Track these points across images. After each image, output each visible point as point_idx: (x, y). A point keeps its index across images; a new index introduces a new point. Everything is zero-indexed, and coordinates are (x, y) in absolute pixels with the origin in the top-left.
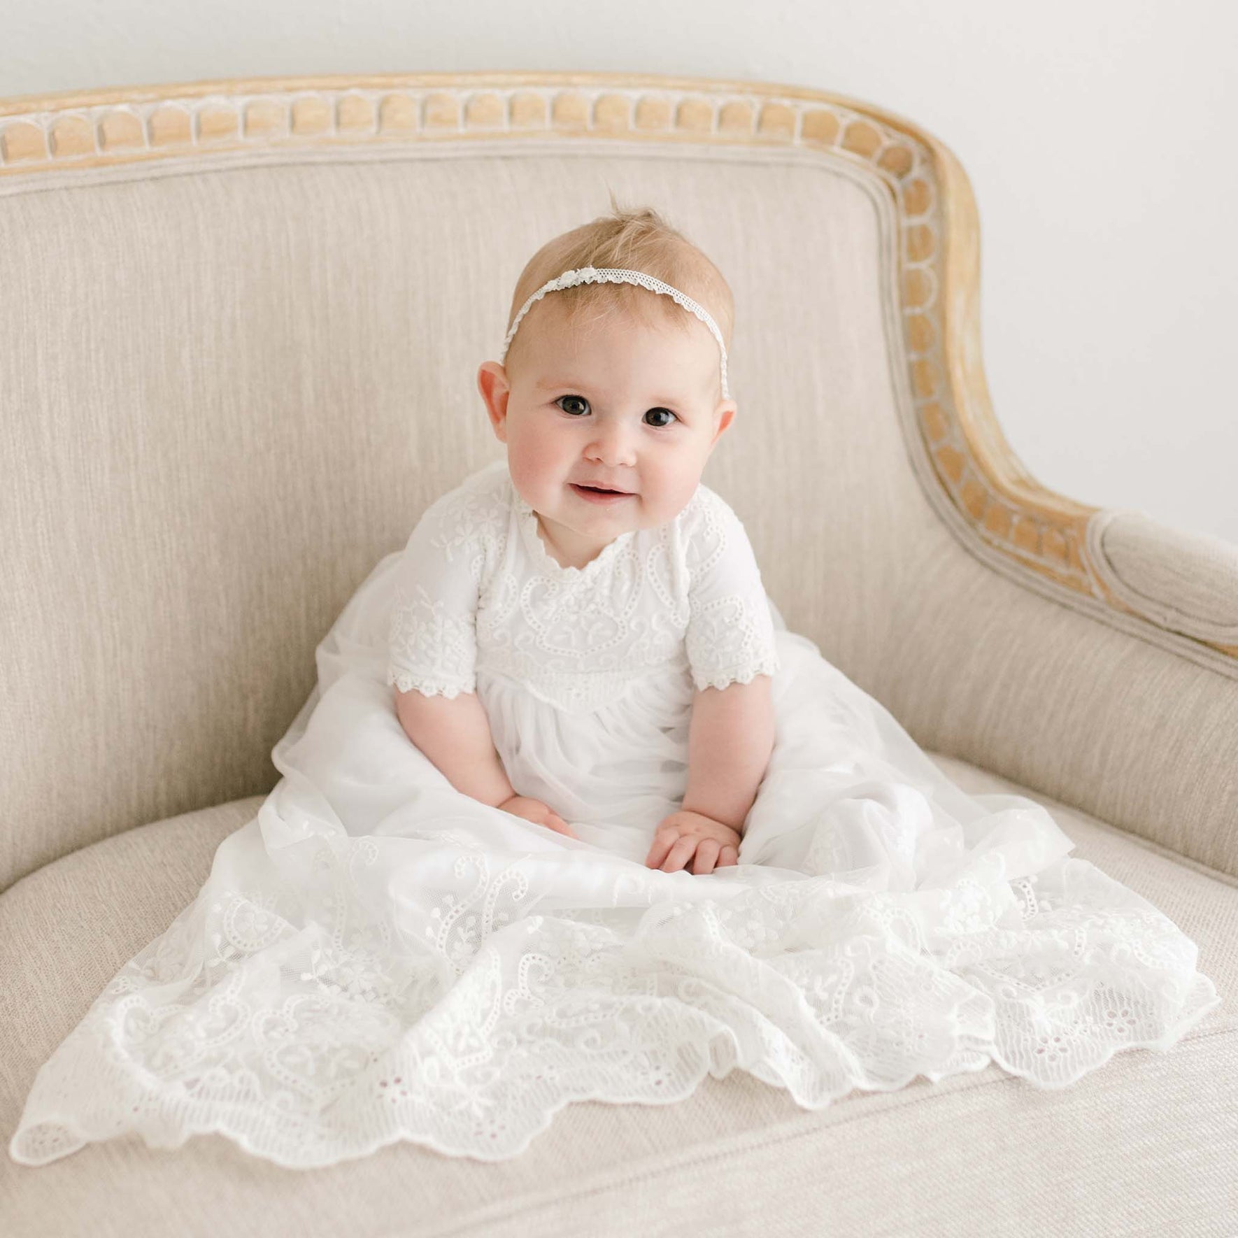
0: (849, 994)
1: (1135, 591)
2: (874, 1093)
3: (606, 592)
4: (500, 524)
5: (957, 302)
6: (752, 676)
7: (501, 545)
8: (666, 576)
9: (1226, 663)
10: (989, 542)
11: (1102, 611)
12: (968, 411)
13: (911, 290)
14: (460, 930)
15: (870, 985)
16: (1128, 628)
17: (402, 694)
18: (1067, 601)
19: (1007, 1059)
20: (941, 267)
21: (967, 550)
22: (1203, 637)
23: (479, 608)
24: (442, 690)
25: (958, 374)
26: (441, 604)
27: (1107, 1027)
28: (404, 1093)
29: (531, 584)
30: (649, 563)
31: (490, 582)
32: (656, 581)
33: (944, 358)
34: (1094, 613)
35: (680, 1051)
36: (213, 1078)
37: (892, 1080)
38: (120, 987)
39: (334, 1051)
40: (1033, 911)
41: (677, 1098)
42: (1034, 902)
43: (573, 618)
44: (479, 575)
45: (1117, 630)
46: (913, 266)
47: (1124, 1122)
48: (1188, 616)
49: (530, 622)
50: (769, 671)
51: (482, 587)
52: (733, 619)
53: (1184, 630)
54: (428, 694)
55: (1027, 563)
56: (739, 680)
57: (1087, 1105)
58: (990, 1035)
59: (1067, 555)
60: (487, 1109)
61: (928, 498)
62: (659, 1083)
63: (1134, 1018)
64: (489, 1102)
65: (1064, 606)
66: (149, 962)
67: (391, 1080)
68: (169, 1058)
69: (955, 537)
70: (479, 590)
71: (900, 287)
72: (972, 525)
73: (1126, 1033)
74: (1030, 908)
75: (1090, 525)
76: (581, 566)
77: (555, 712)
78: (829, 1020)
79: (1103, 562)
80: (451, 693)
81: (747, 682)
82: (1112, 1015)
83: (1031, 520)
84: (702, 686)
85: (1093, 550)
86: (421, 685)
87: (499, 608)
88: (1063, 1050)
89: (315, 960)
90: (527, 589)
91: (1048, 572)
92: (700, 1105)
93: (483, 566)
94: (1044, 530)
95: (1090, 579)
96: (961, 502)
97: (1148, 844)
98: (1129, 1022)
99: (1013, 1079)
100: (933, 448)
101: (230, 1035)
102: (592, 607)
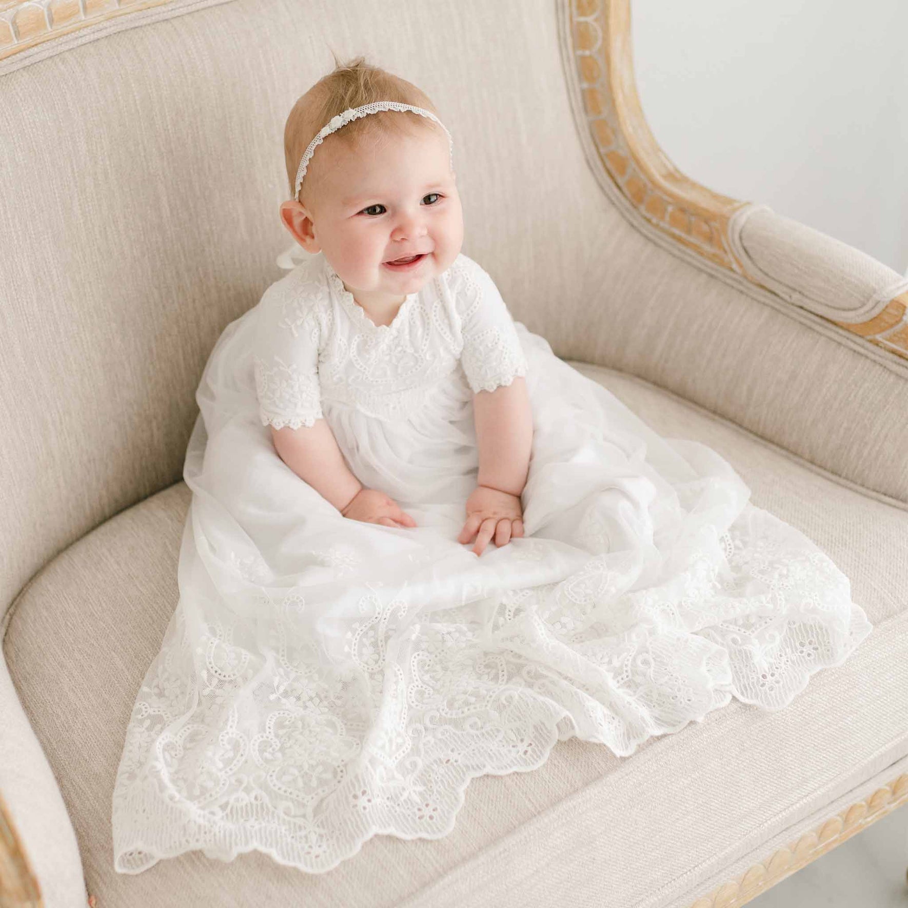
0: (634, 660)
1: (766, 274)
2: (664, 736)
3: (407, 337)
4: (326, 302)
5: (616, 44)
6: (512, 379)
7: (330, 317)
8: (446, 321)
9: (837, 333)
10: (649, 221)
11: (740, 283)
12: (629, 127)
13: (582, 37)
14: (364, 640)
15: (647, 652)
16: (762, 299)
17: (276, 431)
18: (713, 273)
19: (742, 694)
20: (604, 18)
21: (632, 226)
22: (820, 313)
23: (319, 361)
24: (303, 421)
25: (620, 99)
26: (294, 366)
27: (800, 654)
28: (369, 801)
29: (355, 341)
30: (434, 313)
31: (327, 345)
32: (440, 325)
33: (610, 88)
34: (735, 285)
35: (535, 726)
36: (237, 800)
37: (674, 726)
38: (144, 713)
39: (312, 767)
40: (730, 549)
41: (541, 763)
42: (730, 541)
43: (387, 358)
44: (317, 341)
45: (753, 299)
46: (582, 19)
47: (814, 712)
48: (807, 297)
49: (358, 367)
50: (522, 372)
51: (321, 349)
52: (494, 343)
53: (805, 306)
54: (295, 428)
55: (679, 239)
56: (503, 384)
57: (792, 709)
58: (729, 678)
59: (710, 239)
60: (420, 793)
61: (602, 188)
62: (526, 752)
63: (817, 645)
64: (420, 788)
65: (711, 276)
66: (154, 684)
67: (359, 794)
68: (204, 790)
69: (623, 216)
70: (318, 350)
71: (573, 35)
72: (635, 207)
73: (812, 657)
74: (729, 547)
75: (731, 222)
76: (389, 323)
77: (380, 423)
78: (622, 679)
79: (742, 252)
80: (310, 423)
81: (508, 384)
82: (802, 645)
83: (683, 210)
84: (477, 390)
85: (733, 241)
86: (289, 422)
87: (337, 362)
88: (778, 682)
89: (276, 684)
90: (354, 344)
91: (696, 248)
92: (555, 765)
93: (320, 336)
94: (693, 219)
95: (729, 258)
96: (625, 189)
97: (784, 452)
98: (814, 649)
99: (746, 707)
100: (602, 150)
101: (238, 761)
102: (399, 349)
